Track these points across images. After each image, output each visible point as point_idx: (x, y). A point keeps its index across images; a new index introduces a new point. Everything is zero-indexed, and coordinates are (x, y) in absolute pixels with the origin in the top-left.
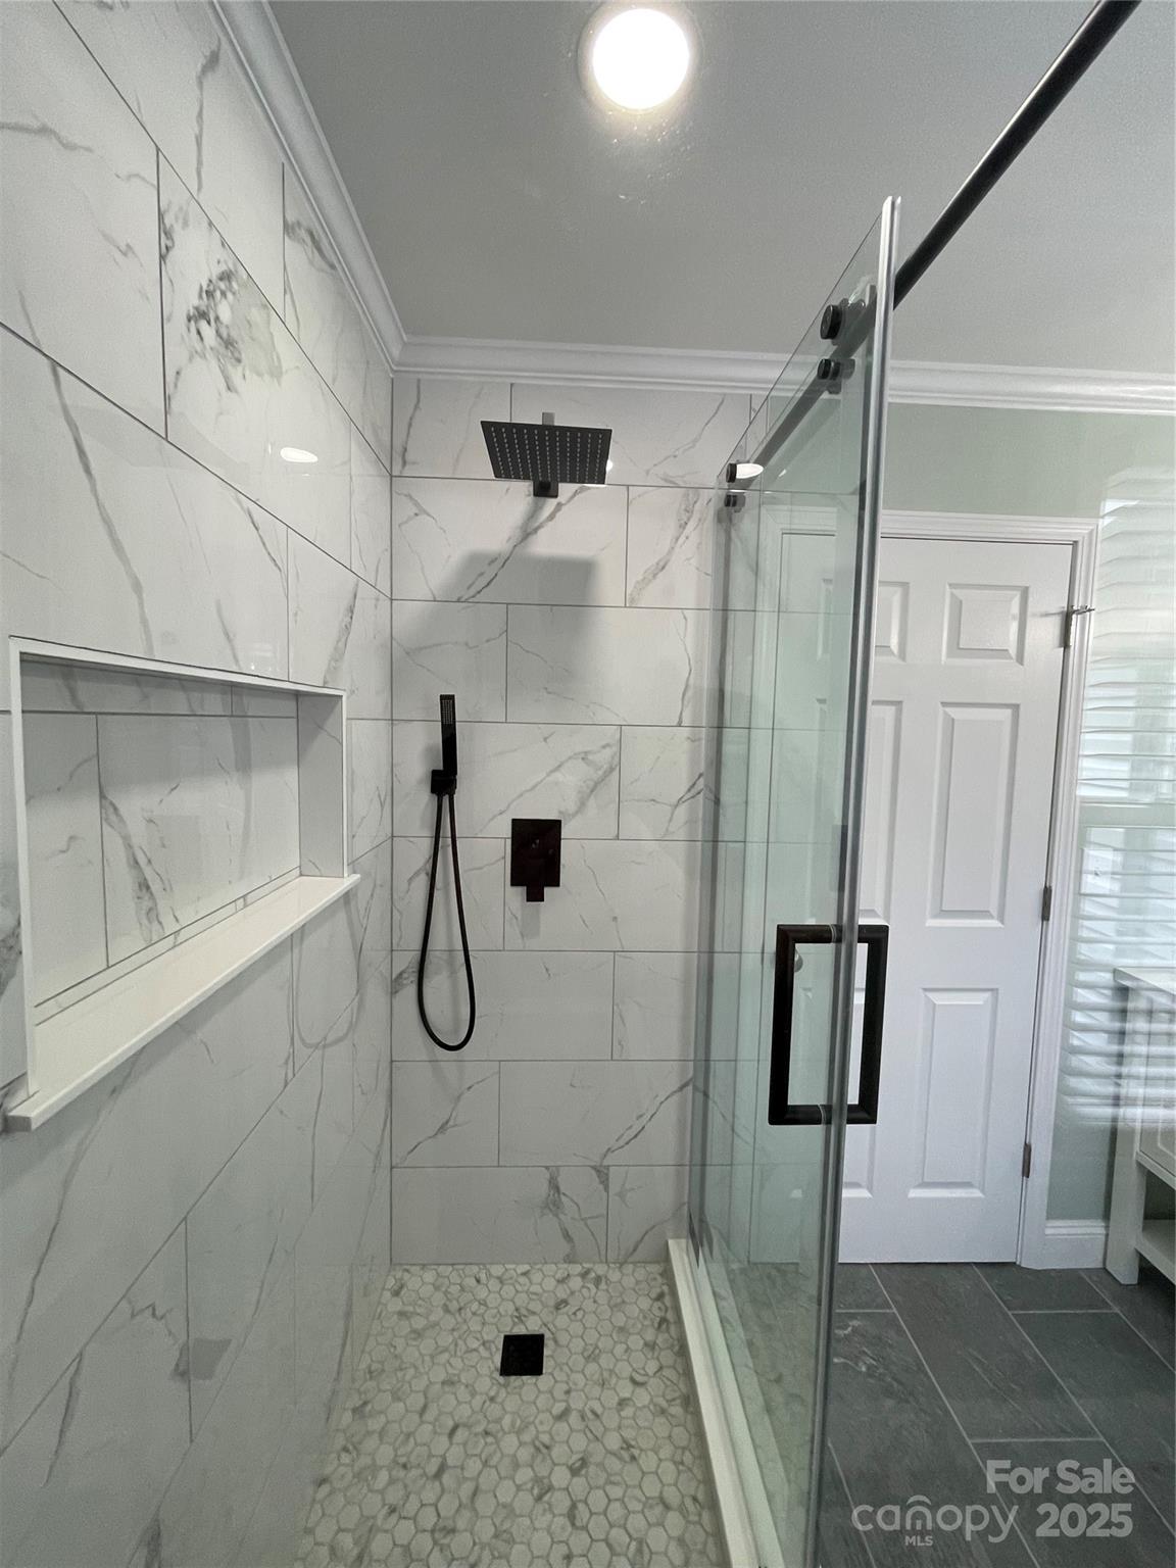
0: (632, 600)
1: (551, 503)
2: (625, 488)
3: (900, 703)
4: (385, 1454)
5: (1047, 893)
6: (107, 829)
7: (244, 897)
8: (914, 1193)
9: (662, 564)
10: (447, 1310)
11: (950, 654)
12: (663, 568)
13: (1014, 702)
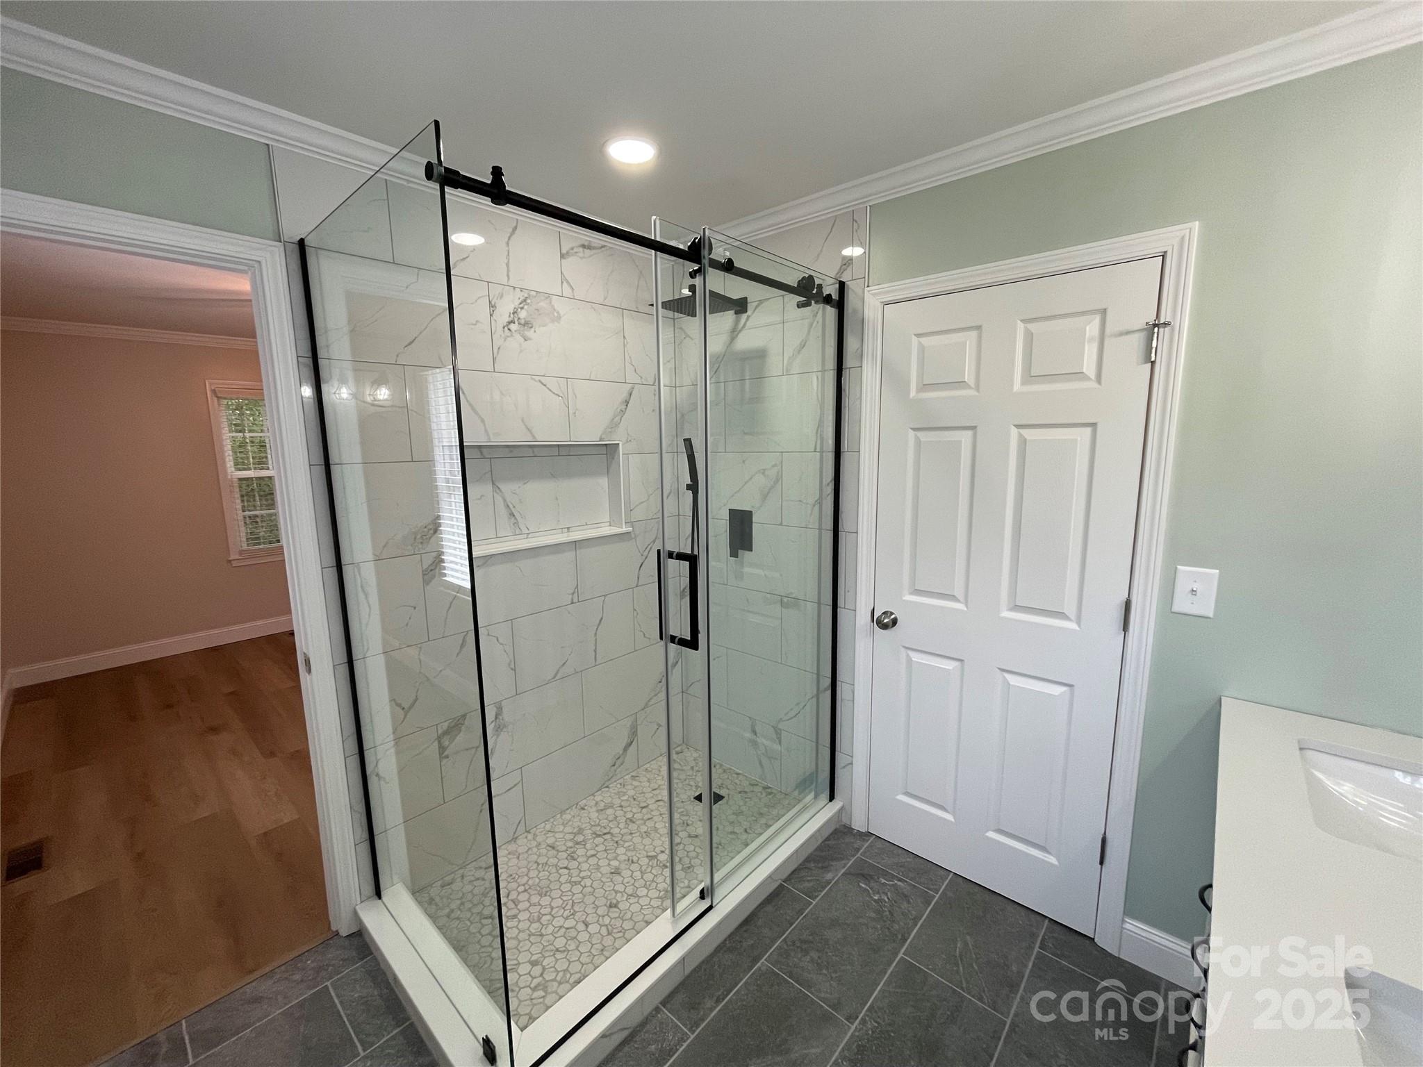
0: (787, 371)
1: (744, 316)
2: (781, 297)
3: (975, 427)
4: (631, 793)
5: (1128, 605)
6: (495, 494)
7: (568, 528)
8: (991, 834)
9: (803, 343)
10: (692, 768)
11: (1024, 382)
12: (804, 346)
13: (1092, 421)
